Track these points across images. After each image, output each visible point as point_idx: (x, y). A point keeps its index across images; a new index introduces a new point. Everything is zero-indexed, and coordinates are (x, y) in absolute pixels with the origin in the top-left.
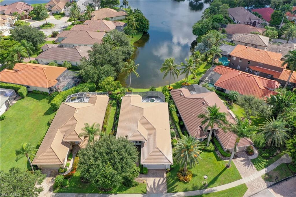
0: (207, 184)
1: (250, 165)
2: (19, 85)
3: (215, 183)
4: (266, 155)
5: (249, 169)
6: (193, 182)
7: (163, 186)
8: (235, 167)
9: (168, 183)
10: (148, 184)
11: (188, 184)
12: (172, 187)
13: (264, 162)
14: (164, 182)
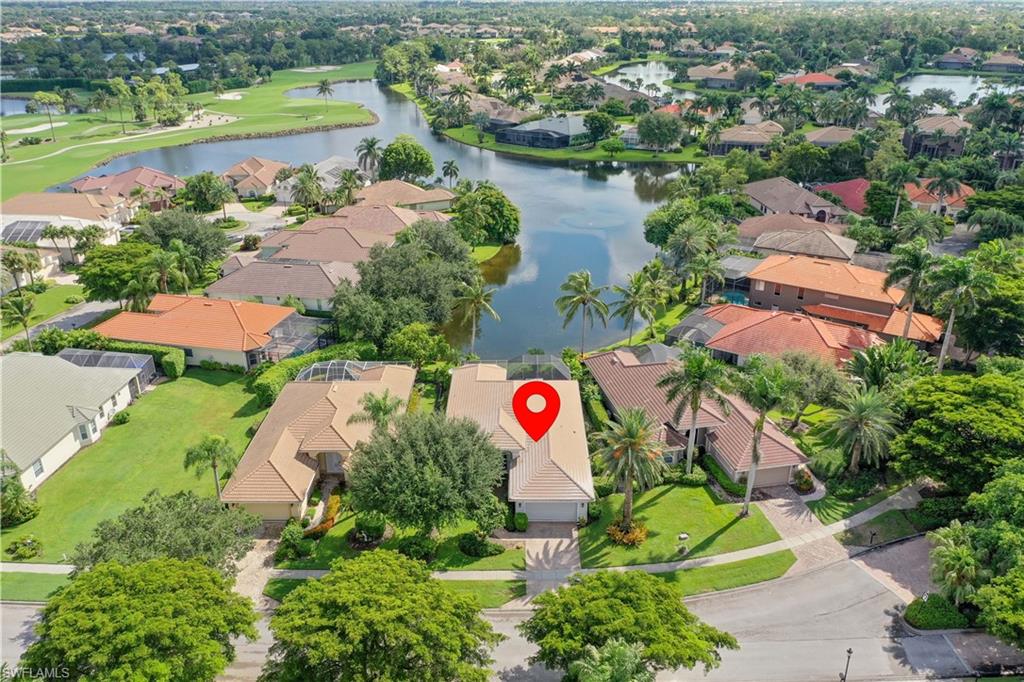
0: (688, 550)
1: (805, 513)
2: (163, 345)
3: (708, 550)
4: (845, 490)
5: (799, 521)
6: (651, 548)
7: (569, 556)
8: (764, 518)
9: (582, 549)
10: (528, 552)
11: (636, 550)
12: (594, 557)
13: (844, 507)
14: (573, 546)
